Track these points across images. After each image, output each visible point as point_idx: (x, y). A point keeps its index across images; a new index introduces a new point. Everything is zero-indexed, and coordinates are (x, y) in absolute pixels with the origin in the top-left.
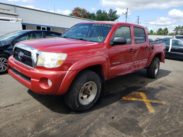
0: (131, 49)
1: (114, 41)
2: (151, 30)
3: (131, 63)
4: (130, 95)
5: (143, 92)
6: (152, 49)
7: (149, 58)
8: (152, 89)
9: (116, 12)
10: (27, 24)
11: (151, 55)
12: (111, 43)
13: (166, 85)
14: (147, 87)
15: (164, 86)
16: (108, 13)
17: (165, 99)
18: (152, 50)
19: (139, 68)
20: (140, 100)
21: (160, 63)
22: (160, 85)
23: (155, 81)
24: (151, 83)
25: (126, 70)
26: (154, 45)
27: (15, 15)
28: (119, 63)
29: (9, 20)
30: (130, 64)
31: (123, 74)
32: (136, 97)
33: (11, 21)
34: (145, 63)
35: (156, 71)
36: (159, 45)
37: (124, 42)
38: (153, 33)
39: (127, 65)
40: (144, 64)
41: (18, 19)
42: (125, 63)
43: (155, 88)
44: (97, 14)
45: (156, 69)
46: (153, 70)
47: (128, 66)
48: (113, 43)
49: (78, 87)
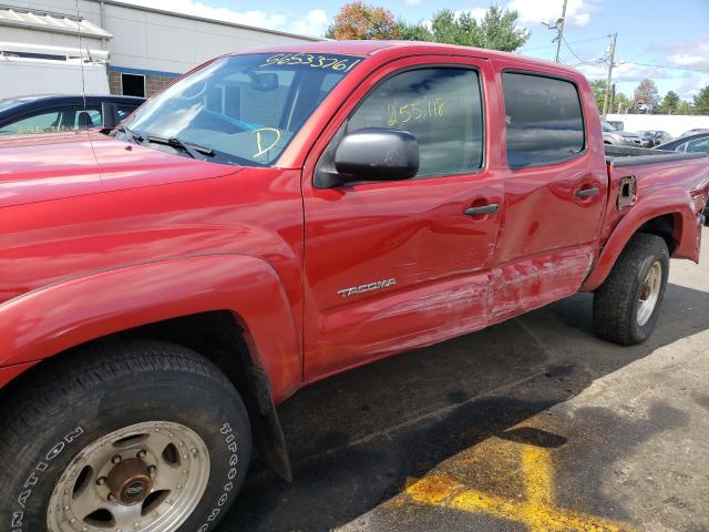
0: (480, 201)
1: (338, 159)
2: (671, 94)
3: (484, 278)
4: (459, 462)
5: (541, 445)
6: (626, 192)
7: (604, 242)
8: (602, 420)
9: (514, 16)
10: (151, 74)
11: (613, 227)
12: (324, 170)
13: (693, 395)
14: (579, 406)
15: (678, 402)
16: (479, 24)
17: (669, 508)
18: (623, 202)
19: (536, 298)
20: (508, 507)
21: (673, 263)
22: (658, 393)
23: (637, 363)
24: (609, 377)
25: (444, 318)
26: (637, 172)
27: (100, 38)
28: (389, 283)
29: (63, 58)
30: (477, 285)
31: (426, 340)
32: (489, 487)
33: (69, 61)
34: (575, 271)
35: (648, 306)
36: (673, 170)
37: (402, 163)
38: (680, 105)
39: (456, 289)
40: (569, 274)
41: (91, 51)
42: (434, 282)
43: (622, 412)
44: (434, 27)
45: (644, 297)
46: (625, 304)
47: (458, 294)
48: (336, 172)
49: (20, 473)
